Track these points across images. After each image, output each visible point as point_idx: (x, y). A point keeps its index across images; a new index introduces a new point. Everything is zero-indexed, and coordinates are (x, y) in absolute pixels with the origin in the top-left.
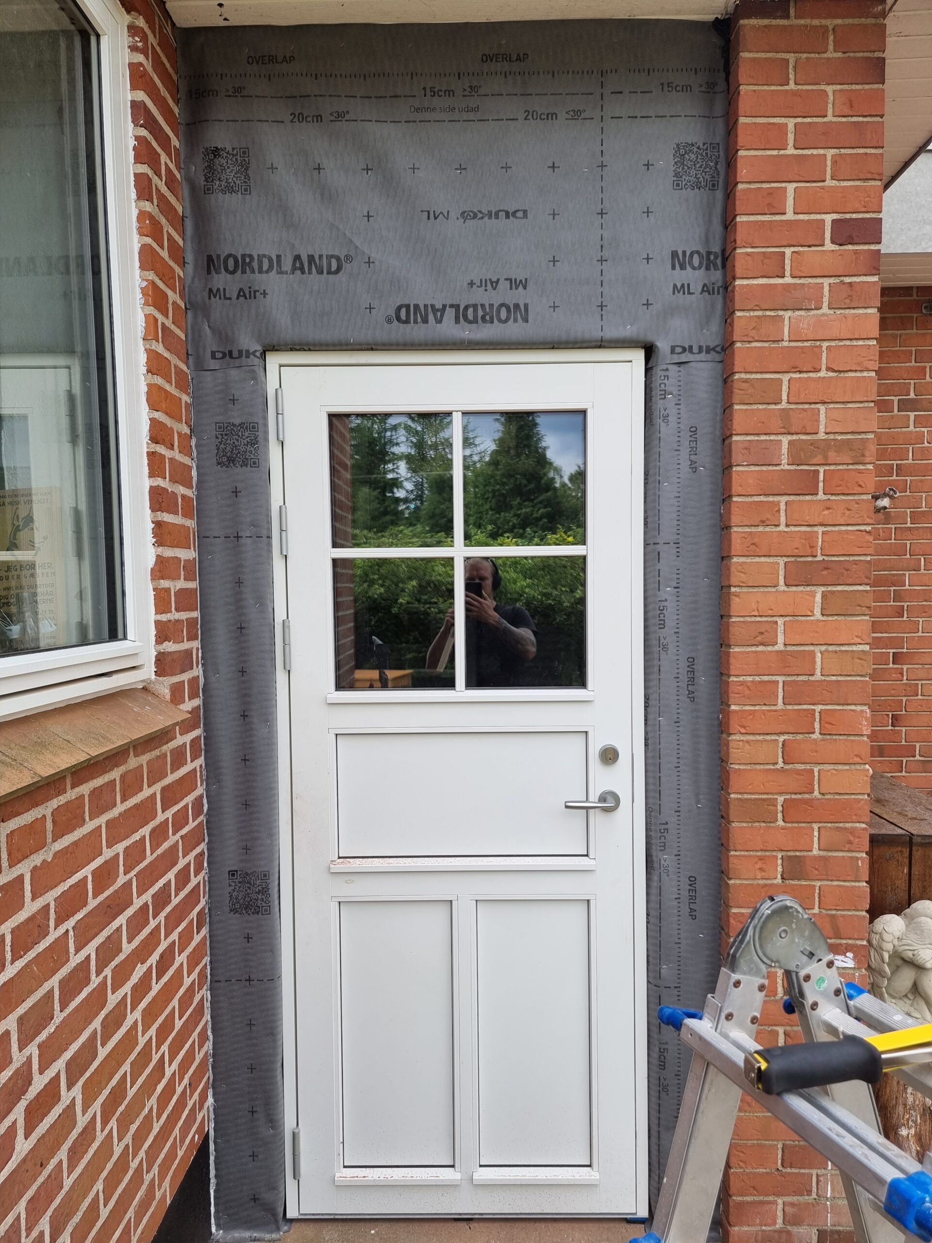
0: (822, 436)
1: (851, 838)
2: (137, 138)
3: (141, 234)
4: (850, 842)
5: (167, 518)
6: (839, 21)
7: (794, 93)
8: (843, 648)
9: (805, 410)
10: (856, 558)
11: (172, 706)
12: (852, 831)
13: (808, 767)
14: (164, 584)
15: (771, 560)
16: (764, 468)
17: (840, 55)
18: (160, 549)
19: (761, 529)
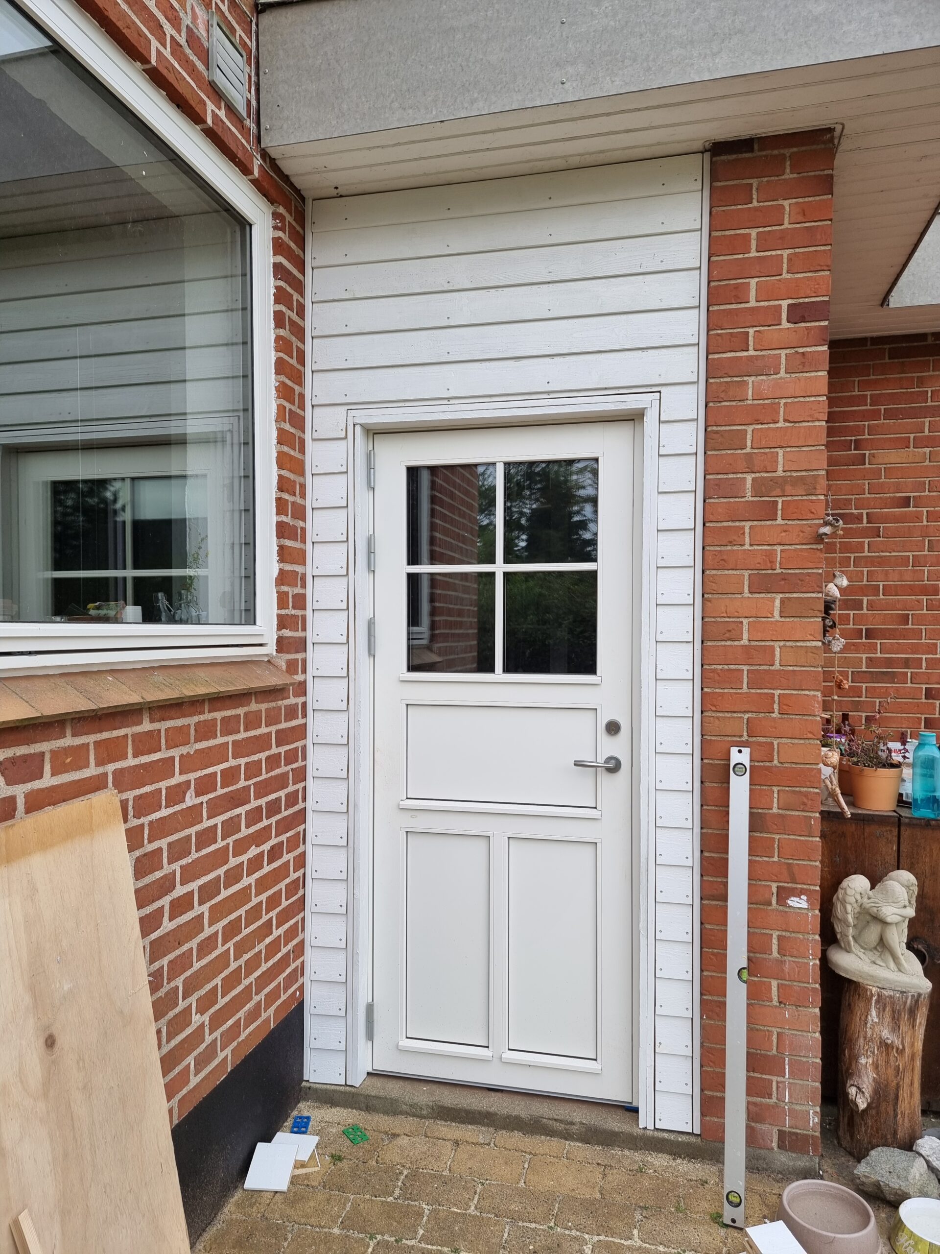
0: (780, 473)
1: (805, 800)
2: (276, 287)
3: (277, 351)
4: (804, 804)
5: (288, 543)
6: (795, 150)
7: (756, 209)
8: (799, 644)
9: (765, 453)
10: (810, 571)
11: (287, 675)
12: (806, 795)
13: (769, 740)
14: (285, 588)
15: (738, 572)
16: (732, 500)
17: (795, 175)
18: (282, 565)
19: (729, 548)
